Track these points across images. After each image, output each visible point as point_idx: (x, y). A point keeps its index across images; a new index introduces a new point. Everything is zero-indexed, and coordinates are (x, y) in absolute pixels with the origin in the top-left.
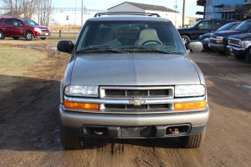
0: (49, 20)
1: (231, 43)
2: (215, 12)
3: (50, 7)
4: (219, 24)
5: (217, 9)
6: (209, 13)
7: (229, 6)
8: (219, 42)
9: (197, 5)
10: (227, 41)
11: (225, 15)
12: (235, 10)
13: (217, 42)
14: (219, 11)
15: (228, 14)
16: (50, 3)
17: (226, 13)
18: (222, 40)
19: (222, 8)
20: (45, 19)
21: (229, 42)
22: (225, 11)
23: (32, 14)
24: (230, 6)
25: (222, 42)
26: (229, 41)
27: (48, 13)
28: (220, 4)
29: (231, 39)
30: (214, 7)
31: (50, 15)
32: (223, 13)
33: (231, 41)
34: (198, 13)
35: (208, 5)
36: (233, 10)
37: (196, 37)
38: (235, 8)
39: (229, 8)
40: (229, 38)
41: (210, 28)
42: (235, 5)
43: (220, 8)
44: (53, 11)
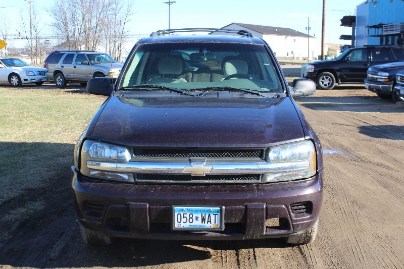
0: (121, 52)
1: (401, 81)
2: (370, 35)
3: (122, 33)
4: (380, 54)
5: (373, 31)
6: (360, 37)
7: (390, 26)
8: (382, 80)
9: (342, 25)
10: (395, 80)
11: (384, 39)
12: (401, 32)
13: (379, 80)
14: (376, 34)
15: (390, 38)
16: (122, 28)
17: (387, 36)
18: (387, 77)
19: (380, 29)
20: (115, 51)
21: (398, 81)
22: (384, 33)
23: (97, 45)
24: (393, 25)
25: (386, 80)
26: (399, 78)
27: (120, 42)
28: (377, 23)
29: (401, 76)
30: (368, 28)
31: (122, 45)
32: (381, 36)
33: (401, 79)
34: (344, 37)
35: (357, 25)
36: (398, 32)
37: (344, 73)
38: (401, 28)
39: (391, 29)
40: (397, 74)
41: (366, 60)
42: (401, 23)
43: (377, 29)
44: (127, 40)
